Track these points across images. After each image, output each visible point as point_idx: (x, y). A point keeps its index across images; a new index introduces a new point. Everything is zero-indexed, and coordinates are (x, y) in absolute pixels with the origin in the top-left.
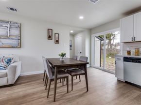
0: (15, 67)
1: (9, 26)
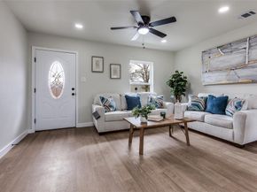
1: (247, 46)
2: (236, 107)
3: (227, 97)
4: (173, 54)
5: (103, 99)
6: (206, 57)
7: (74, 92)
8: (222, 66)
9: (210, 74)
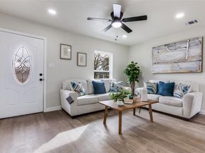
0: (191, 99)
1: (187, 46)
2: (184, 91)
3: (174, 83)
4: (127, 47)
5: (74, 85)
6: (156, 52)
7: (42, 77)
8: (168, 59)
9: (159, 65)
